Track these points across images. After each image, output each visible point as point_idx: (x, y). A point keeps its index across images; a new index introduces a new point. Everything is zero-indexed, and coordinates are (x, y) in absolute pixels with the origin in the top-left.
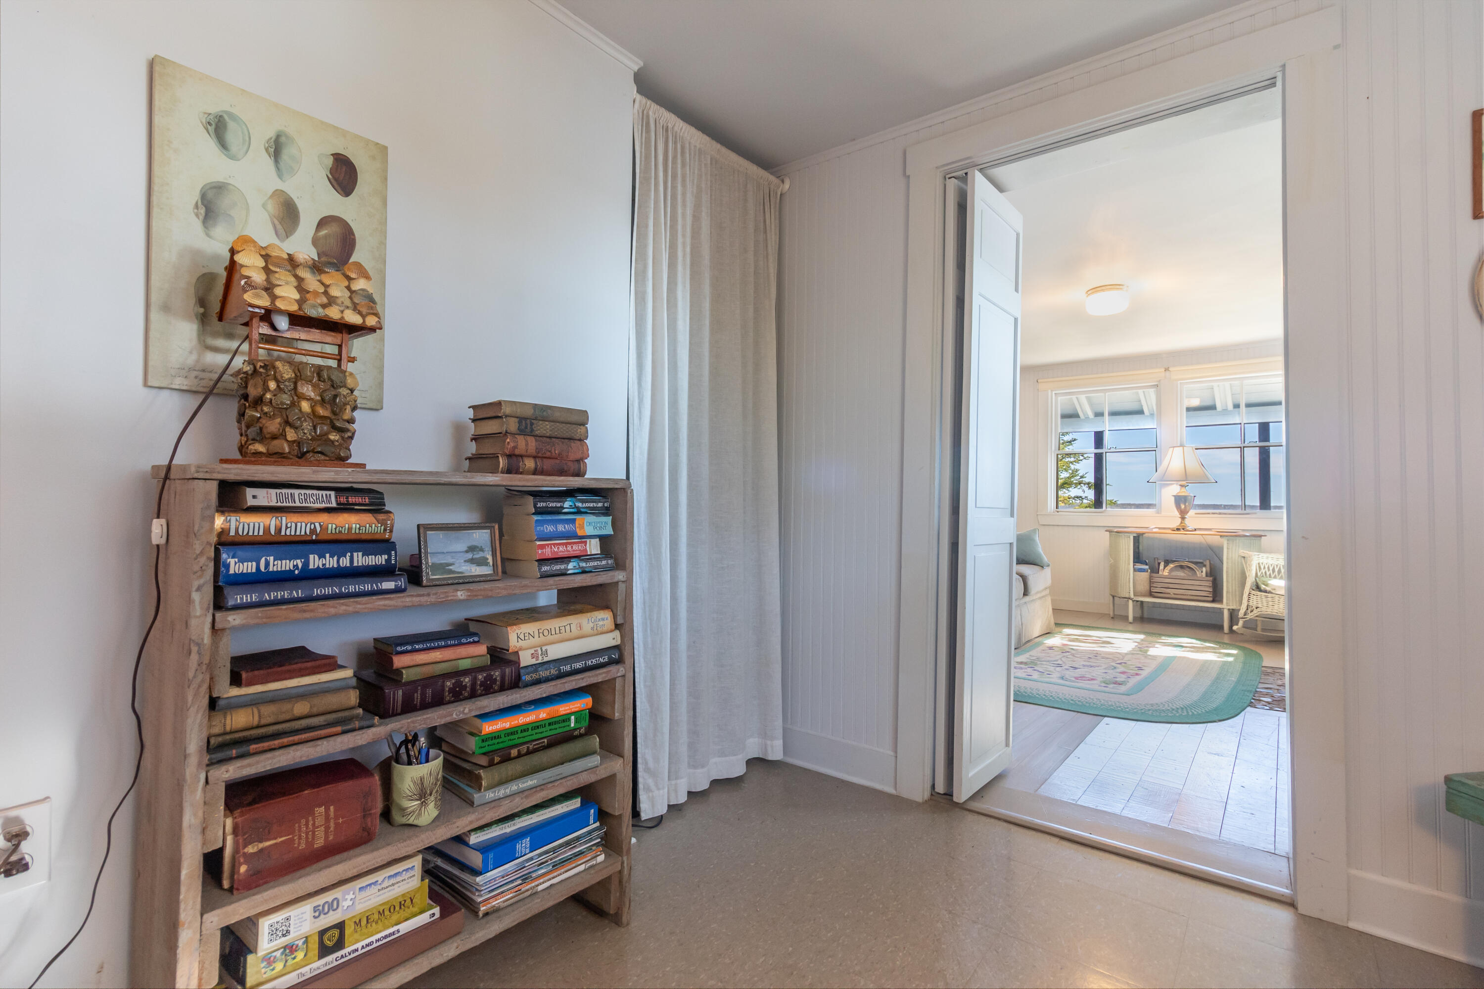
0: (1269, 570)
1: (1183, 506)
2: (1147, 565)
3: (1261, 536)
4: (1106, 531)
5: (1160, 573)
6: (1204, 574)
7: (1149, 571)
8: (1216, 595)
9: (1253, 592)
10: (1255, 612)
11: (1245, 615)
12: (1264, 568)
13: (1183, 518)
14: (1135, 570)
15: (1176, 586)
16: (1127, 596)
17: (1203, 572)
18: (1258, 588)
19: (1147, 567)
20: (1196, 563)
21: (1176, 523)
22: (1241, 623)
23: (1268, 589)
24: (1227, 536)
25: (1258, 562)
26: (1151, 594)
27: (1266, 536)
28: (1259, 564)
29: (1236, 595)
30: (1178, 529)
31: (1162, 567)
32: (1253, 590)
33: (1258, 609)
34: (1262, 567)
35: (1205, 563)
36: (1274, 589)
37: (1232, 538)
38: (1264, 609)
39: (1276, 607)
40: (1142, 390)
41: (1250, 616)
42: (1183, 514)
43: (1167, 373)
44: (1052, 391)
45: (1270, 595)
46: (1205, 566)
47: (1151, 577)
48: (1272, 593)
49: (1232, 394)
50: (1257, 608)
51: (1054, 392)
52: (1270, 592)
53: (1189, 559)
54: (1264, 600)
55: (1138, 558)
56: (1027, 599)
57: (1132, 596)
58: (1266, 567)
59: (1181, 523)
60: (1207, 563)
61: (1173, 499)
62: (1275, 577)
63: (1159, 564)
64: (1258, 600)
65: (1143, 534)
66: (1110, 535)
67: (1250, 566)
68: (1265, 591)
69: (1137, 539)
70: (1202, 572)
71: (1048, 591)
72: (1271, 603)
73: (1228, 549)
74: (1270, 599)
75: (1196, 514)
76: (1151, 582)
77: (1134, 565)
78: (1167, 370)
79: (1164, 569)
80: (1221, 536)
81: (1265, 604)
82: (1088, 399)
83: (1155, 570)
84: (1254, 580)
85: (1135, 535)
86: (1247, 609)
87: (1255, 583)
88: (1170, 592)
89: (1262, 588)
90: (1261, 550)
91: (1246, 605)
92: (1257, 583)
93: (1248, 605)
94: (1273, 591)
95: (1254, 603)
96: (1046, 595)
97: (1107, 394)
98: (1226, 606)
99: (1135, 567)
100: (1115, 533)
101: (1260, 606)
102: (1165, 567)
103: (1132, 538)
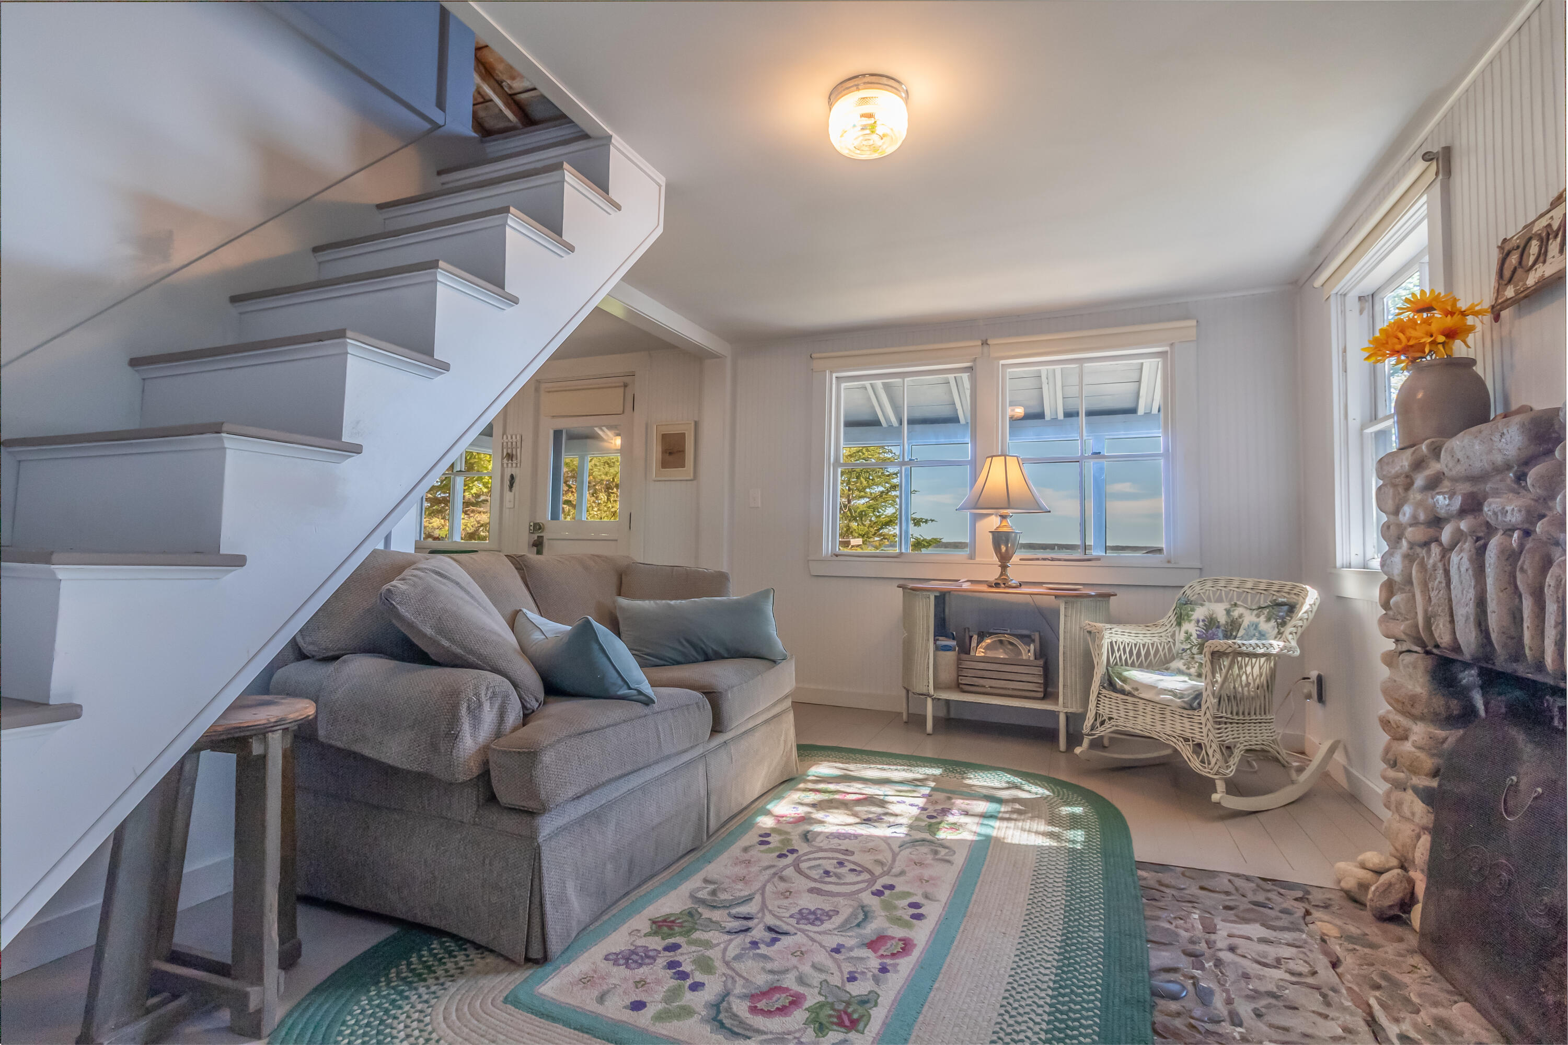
0: (1125, 652)
1: (1003, 549)
2: (954, 639)
3: (1109, 596)
4: (899, 587)
5: (972, 653)
6: (1031, 654)
7: (957, 648)
8: (1048, 691)
9: (1104, 691)
10: (1107, 725)
11: (1092, 730)
12: (1119, 650)
13: (1004, 567)
14: (938, 648)
15: (994, 675)
16: (925, 691)
17: (1028, 653)
18: (1112, 686)
19: (952, 643)
20: (1021, 637)
21: (993, 574)
22: (1086, 742)
23: (1127, 688)
24: (1064, 596)
25: (1110, 641)
26: (959, 687)
27: (1116, 595)
28: (1111, 643)
29: (1076, 691)
30: (997, 585)
31: (974, 644)
32: (1104, 688)
33: (1113, 722)
34: (1116, 649)
35: (1033, 637)
36: (1137, 689)
37: (1073, 599)
38: (1121, 722)
39: (1140, 720)
40: (953, 375)
41: (1100, 731)
42: (1004, 559)
43: (986, 348)
44: (831, 372)
45: (1130, 699)
46: (1033, 641)
47: (959, 660)
48: (1133, 696)
49: (1064, 398)
50: (1110, 719)
51: (834, 375)
52: (1129, 694)
53: (1011, 629)
54: (1122, 707)
55: (942, 628)
56: (721, 738)
57: (932, 692)
58: (1122, 648)
59: (1002, 574)
60: (1036, 637)
61: (991, 536)
62: (1133, 665)
63: (971, 637)
64: (1111, 706)
65: (949, 592)
66: (904, 593)
67: (1100, 647)
68: (1123, 692)
69: (941, 599)
70: (1029, 651)
71: (788, 703)
72: (1131, 713)
73: (1065, 616)
74: (1130, 707)
75: (1020, 560)
76: (959, 669)
77: (935, 640)
78: (985, 343)
79: (977, 646)
80: (1056, 596)
81: (1122, 714)
82: (887, 387)
83: (965, 649)
84: (1105, 670)
85: (938, 594)
86: (1096, 720)
87: (1106, 677)
88: (984, 684)
89: (1118, 687)
90: (1113, 620)
91: (1094, 712)
92: (1109, 676)
93: (1096, 713)
94: (1136, 693)
95: (1105, 711)
96: (784, 712)
97: (906, 380)
98: (1063, 706)
99: (938, 643)
100: (910, 590)
101: (1115, 716)
102: (978, 644)
103: (932, 598)
